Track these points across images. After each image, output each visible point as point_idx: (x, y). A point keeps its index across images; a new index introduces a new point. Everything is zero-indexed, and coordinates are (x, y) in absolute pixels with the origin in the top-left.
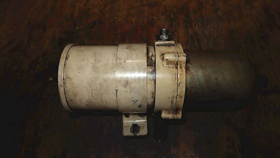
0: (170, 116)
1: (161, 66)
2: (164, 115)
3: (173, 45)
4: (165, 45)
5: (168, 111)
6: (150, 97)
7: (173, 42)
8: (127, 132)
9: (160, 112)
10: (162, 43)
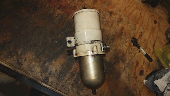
0: (74, 53)
1: (91, 46)
2: (74, 50)
3: (102, 51)
4: (101, 48)
5: (76, 52)
6: (80, 43)
7: (103, 50)
8: (68, 39)
9: (76, 49)
10: (102, 46)
